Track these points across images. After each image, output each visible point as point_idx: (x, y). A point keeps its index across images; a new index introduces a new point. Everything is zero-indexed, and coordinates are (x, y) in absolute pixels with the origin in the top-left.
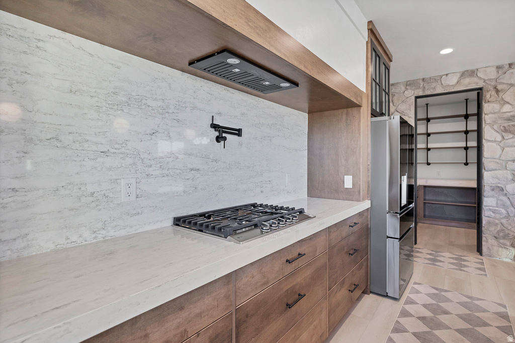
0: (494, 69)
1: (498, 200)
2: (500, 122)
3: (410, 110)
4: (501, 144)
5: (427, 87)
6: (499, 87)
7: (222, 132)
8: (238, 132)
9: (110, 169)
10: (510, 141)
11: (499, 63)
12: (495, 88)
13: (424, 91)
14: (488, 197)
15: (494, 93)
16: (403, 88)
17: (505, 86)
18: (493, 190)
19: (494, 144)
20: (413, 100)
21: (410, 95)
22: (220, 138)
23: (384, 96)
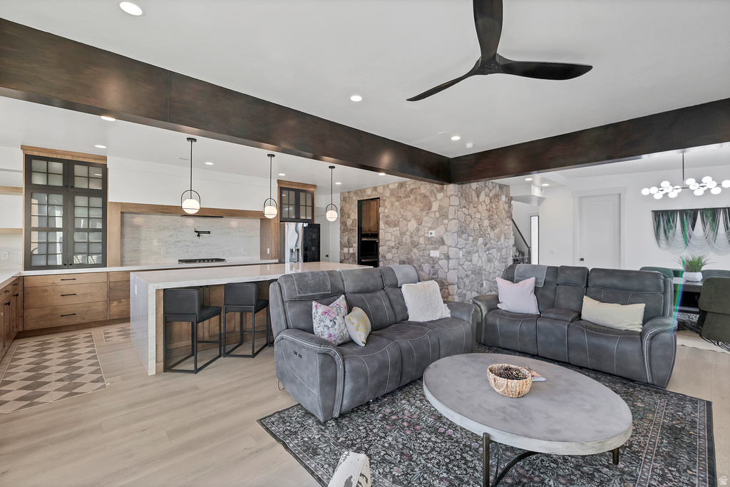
2: (384, 218)
5: (361, 195)
7: (199, 233)
8: (208, 233)
11: (383, 184)
13: (363, 197)
14: (380, 262)
17: (386, 197)
18: (382, 258)
20: (356, 202)
21: (355, 199)
22: (199, 236)
23: (302, 209)
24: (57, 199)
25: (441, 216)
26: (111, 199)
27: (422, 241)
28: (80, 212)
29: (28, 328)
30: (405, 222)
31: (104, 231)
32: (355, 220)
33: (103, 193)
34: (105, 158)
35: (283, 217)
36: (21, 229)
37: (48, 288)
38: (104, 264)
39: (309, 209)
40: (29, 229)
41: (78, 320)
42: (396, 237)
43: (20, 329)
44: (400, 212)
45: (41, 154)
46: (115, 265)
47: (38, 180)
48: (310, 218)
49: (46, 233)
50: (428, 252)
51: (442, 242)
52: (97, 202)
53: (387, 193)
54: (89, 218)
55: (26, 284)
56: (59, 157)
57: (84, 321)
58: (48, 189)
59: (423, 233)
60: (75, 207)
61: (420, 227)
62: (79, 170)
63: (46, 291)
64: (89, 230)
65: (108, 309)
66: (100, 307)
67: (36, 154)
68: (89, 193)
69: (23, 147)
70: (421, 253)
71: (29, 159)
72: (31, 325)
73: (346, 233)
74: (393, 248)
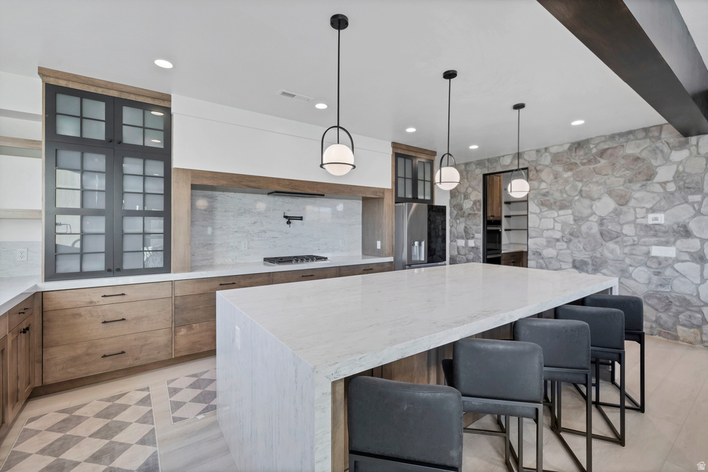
0: (534, 152)
1: (537, 263)
2: (539, 197)
3: (479, 185)
4: (540, 216)
5: (490, 167)
6: (538, 168)
7: (289, 219)
8: (301, 218)
9: (238, 237)
10: (545, 213)
11: (537, 148)
12: (535, 168)
13: (488, 170)
14: (531, 260)
15: (535, 172)
16: (474, 167)
17: (542, 167)
18: (534, 254)
19: (535, 216)
20: (481, 177)
21: (479, 173)
22: (289, 223)
23: (420, 185)
24: (97, 161)
25: (679, 188)
26: (176, 163)
27: (628, 230)
28: (132, 184)
29: (49, 380)
30: (587, 202)
31: (166, 214)
32: (479, 201)
33: (164, 154)
34: (168, 98)
35: (399, 196)
36: (40, 211)
37: (82, 311)
38: (166, 268)
39: (428, 185)
40: (53, 211)
41: (128, 362)
42: (564, 224)
43: (37, 383)
44: (574, 187)
45: (72, 85)
46: (184, 270)
47: (68, 128)
48: (428, 198)
49: (78, 217)
50: (644, 249)
51: (686, 233)
52: (156, 168)
53: (546, 159)
54: (144, 194)
55: (47, 306)
56: (100, 91)
57: (138, 363)
58: (82, 144)
59: (631, 218)
60: (123, 175)
61: (624, 208)
62: (129, 115)
63: (80, 315)
64: (145, 214)
65: (172, 341)
66: (162, 338)
67: (63, 83)
68: (145, 153)
69: (42, 72)
70: (627, 250)
71: (52, 93)
72: (54, 375)
73: (462, 219)
74: (558, 240)
